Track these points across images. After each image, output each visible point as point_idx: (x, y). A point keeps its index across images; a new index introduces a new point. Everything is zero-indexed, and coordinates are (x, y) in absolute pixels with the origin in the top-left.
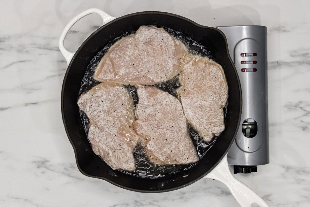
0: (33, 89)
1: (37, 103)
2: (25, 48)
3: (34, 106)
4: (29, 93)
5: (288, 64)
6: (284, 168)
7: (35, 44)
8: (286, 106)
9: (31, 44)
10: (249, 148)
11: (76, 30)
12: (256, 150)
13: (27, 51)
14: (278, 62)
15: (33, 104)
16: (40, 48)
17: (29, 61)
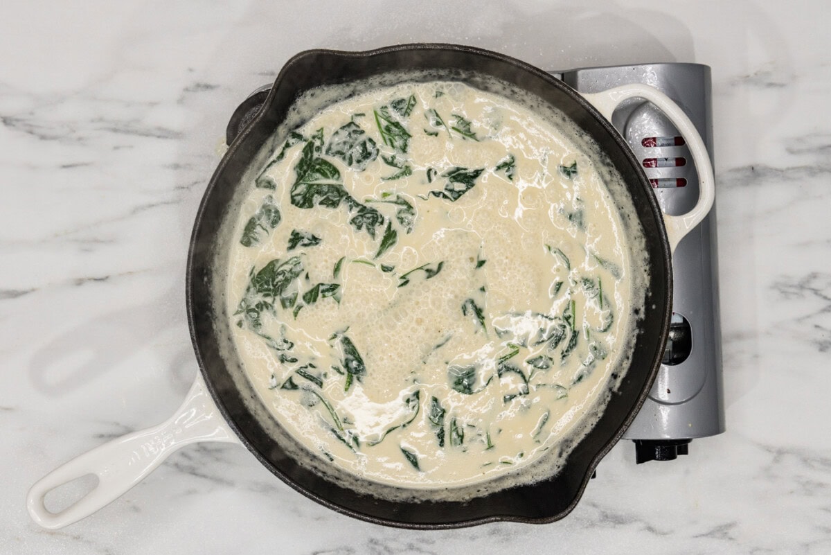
0: (97, 241)
1: (107, 277)
2: (74, 131)
3: (101, 285)
4: (86, 250)
5: (781, 174)
6: (770, 451)
7: (101, 120)
8: (776, 286)
9: (92, 121)
10: (669, 392)
11: (212, 83)
12: (690, 397)
13: (80, 139)
14: (753, 168)
15: (96, 280)
16: (115, 130)
17: (86, 164)
